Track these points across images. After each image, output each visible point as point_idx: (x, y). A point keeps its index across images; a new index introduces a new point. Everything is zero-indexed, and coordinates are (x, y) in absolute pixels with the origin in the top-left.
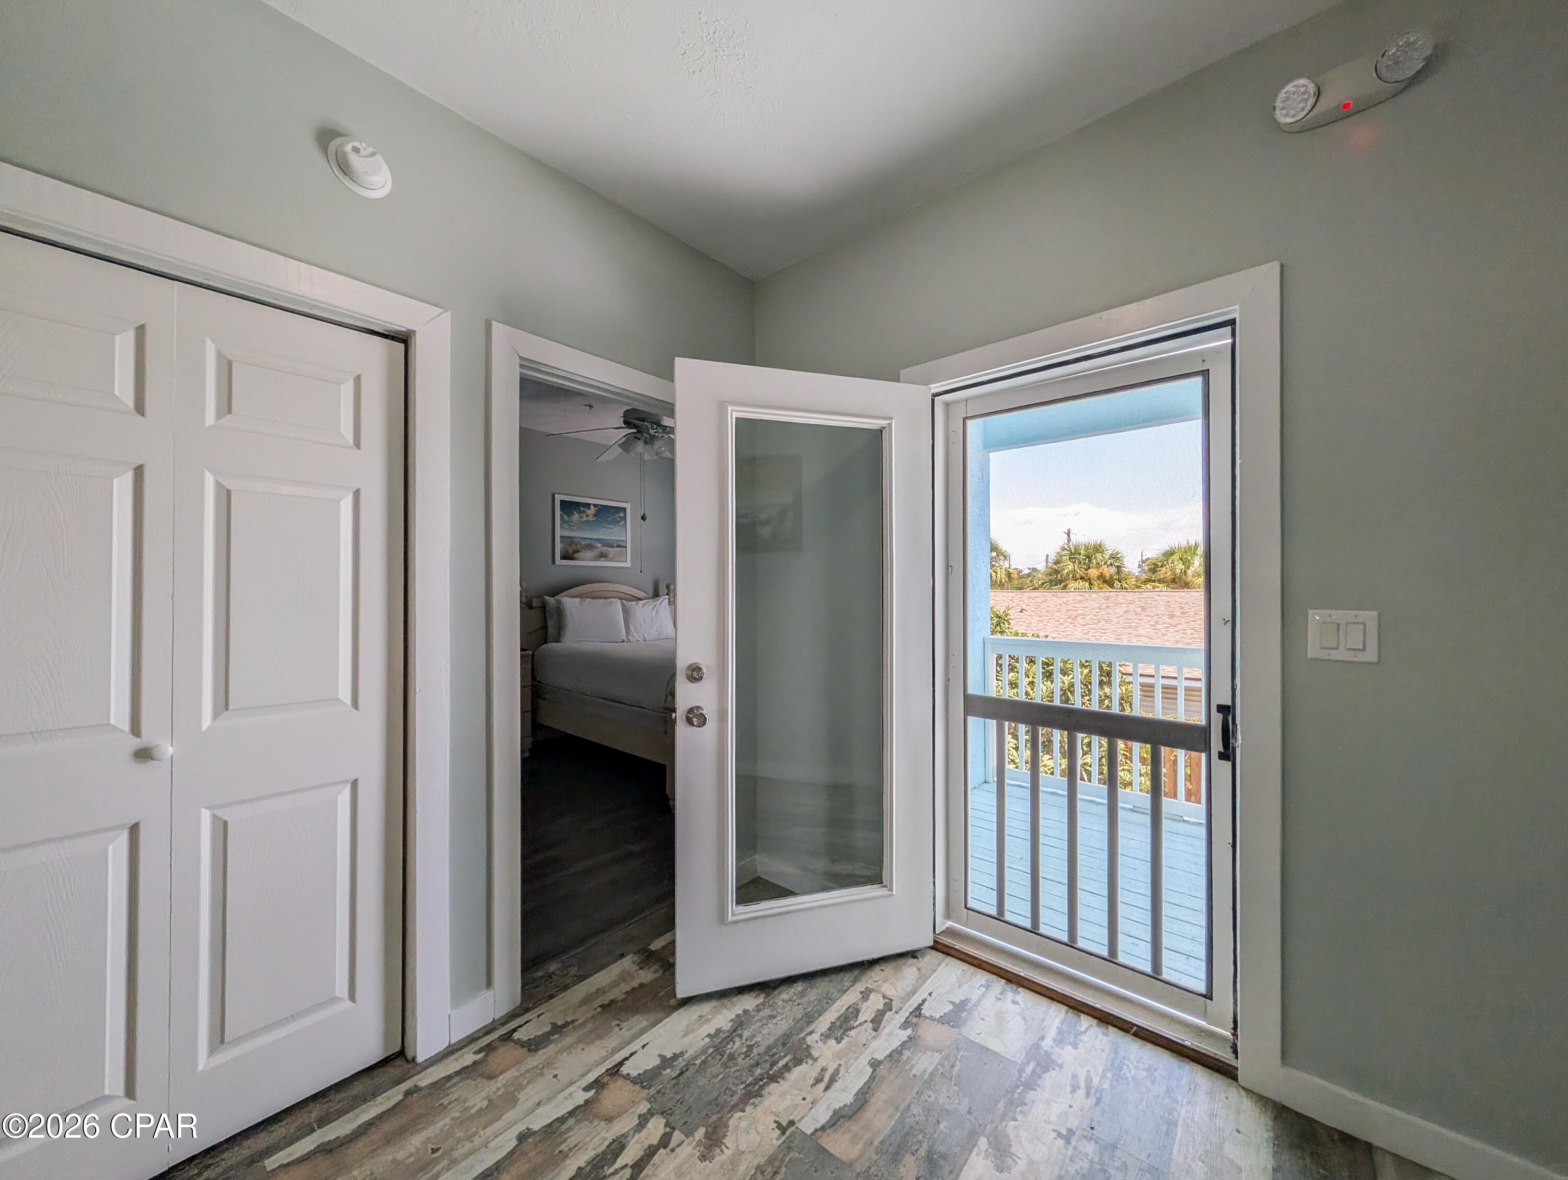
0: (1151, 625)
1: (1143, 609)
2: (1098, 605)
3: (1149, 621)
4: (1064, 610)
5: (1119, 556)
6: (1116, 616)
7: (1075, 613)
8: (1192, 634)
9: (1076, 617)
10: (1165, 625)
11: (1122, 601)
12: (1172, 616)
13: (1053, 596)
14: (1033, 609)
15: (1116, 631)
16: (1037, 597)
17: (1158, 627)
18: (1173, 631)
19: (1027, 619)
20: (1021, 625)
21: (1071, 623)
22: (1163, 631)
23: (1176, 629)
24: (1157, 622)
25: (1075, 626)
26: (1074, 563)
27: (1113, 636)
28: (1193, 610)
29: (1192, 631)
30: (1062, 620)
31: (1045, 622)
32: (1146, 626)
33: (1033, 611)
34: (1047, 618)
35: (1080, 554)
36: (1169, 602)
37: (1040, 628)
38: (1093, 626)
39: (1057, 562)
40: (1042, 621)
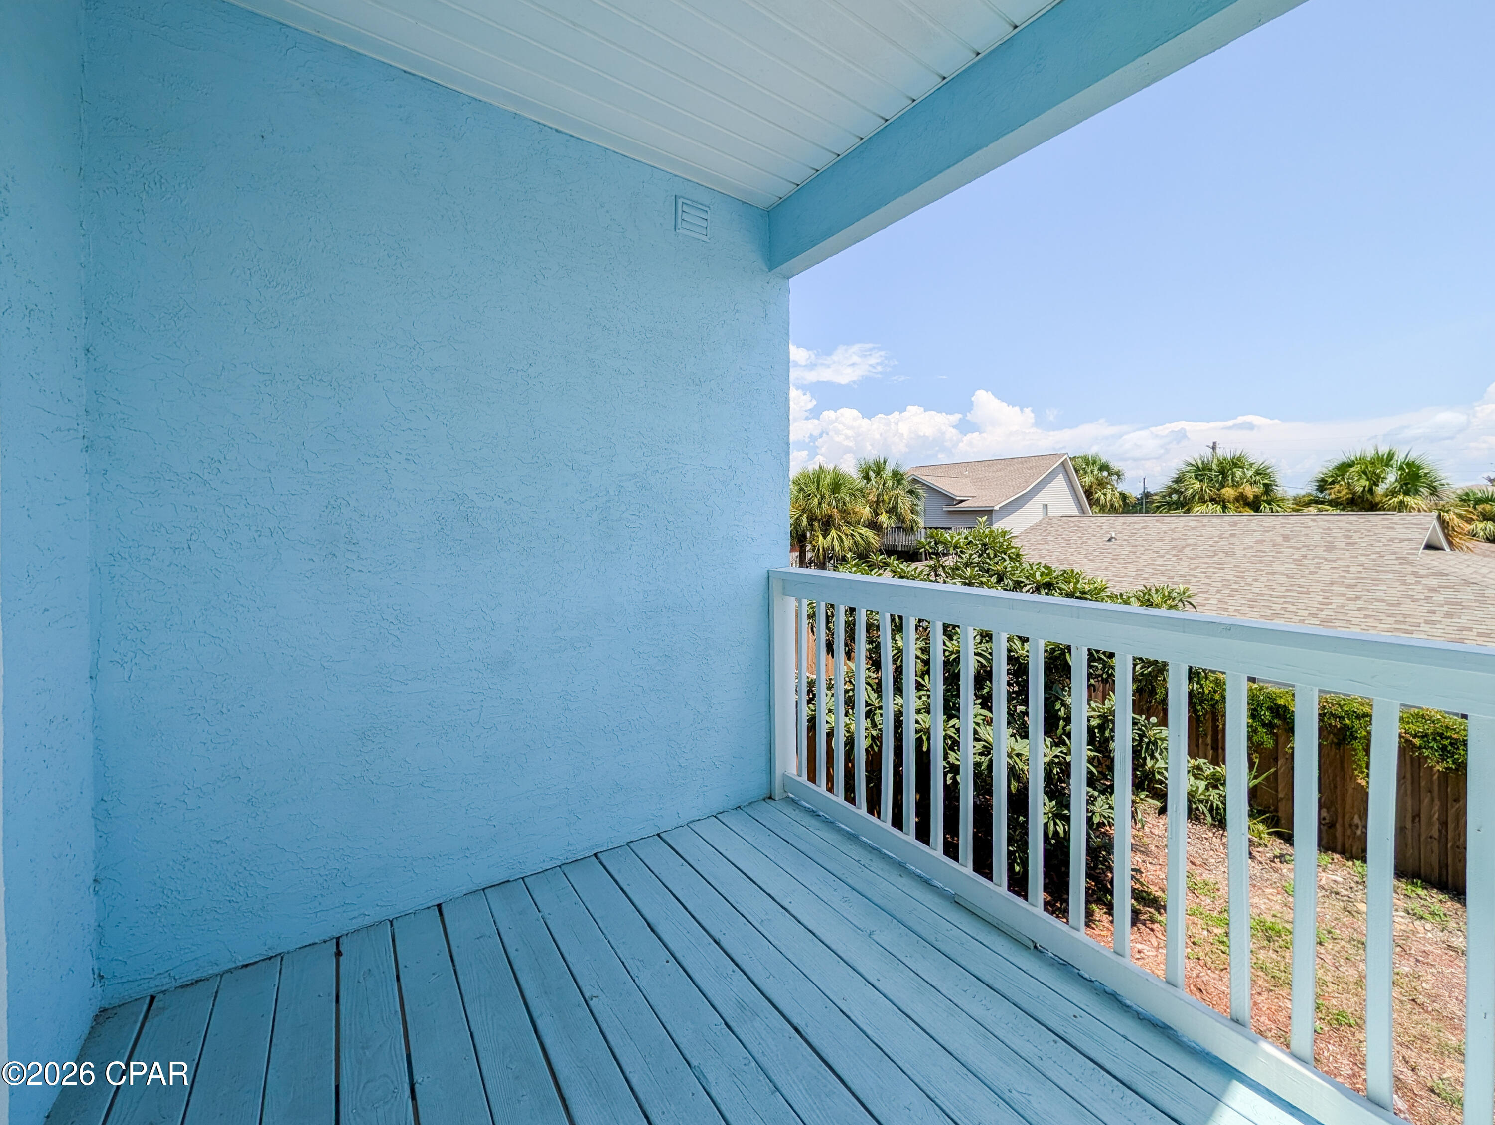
0: (1295, 560)
1: (1286, 538)
2: (1219, 532)
3: (1293, 554)
4: (1168, 539)
5: (1268, 471)
6: (1242, 546)
7: (1183, 543)
8: (1360, 572)
9: (1184, 547)
10: (1316, 560)
11: (1255, 528)
12: (1330, 547)
13: (1157, 521)
14: (1126, 538)
15: (1239, 567)
16: (1135, 523)
17: (1306, 562)
18: (1327, 567)
19: (1115, 549)
20: (1105, 557)
21: (1175, 555)
22: (1312, 567)
23: (1334, 565)
24: (1305, 557)
25: (1181, 559)
26: (1201, 481)
27: (1233, 573)
28: (1366, 539)
29: (1360, 569)
30: (1162, 552)
31: (1138, 553)
32: (1288, 561)
33: (1125, 540)
34: (1143, 549)
35: (1211, 470)
36: (1329, 529)
37: (1130, 561)
38: (1206, 560)
39: (1178, 481)
40: (1135, 552)
